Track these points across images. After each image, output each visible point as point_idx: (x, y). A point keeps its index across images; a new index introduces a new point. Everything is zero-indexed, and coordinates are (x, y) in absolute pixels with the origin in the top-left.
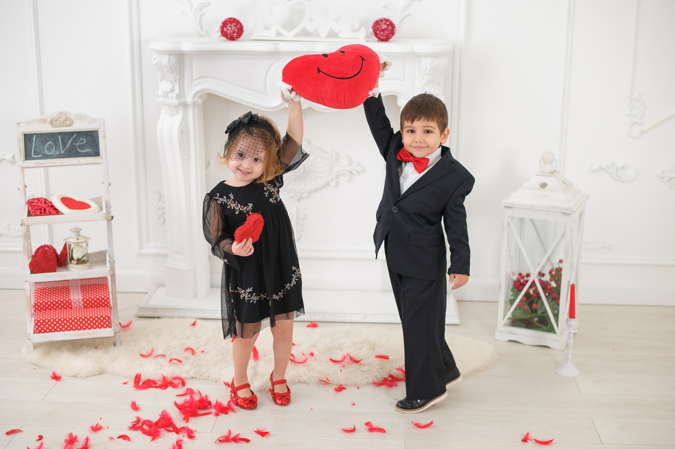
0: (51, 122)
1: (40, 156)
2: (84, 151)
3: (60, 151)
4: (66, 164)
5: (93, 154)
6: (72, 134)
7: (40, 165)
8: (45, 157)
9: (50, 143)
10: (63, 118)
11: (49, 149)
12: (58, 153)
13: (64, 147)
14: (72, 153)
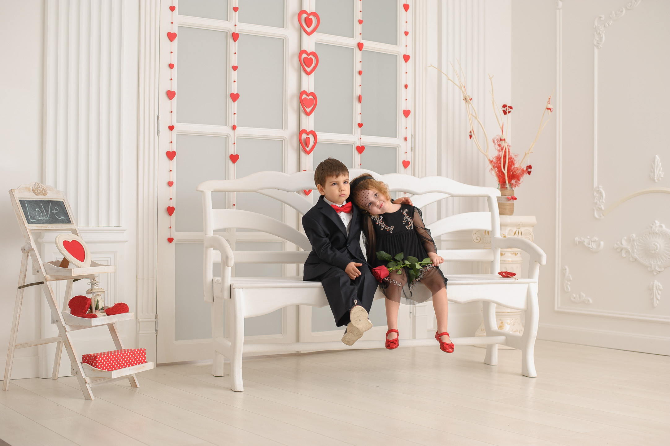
0: (33, 191)
1: (35, 220)
2: (60, 218)
3: (46, 217)
4: (54, 228)
5: (66, 221)
6: (49, 202)
7: (39, 228)
8: (39, 222)
9: (37, 209)
10: (40, 188)
11: (39, 215)
12: (45, 218)
13: (47, 214)
14: (53, 220)
